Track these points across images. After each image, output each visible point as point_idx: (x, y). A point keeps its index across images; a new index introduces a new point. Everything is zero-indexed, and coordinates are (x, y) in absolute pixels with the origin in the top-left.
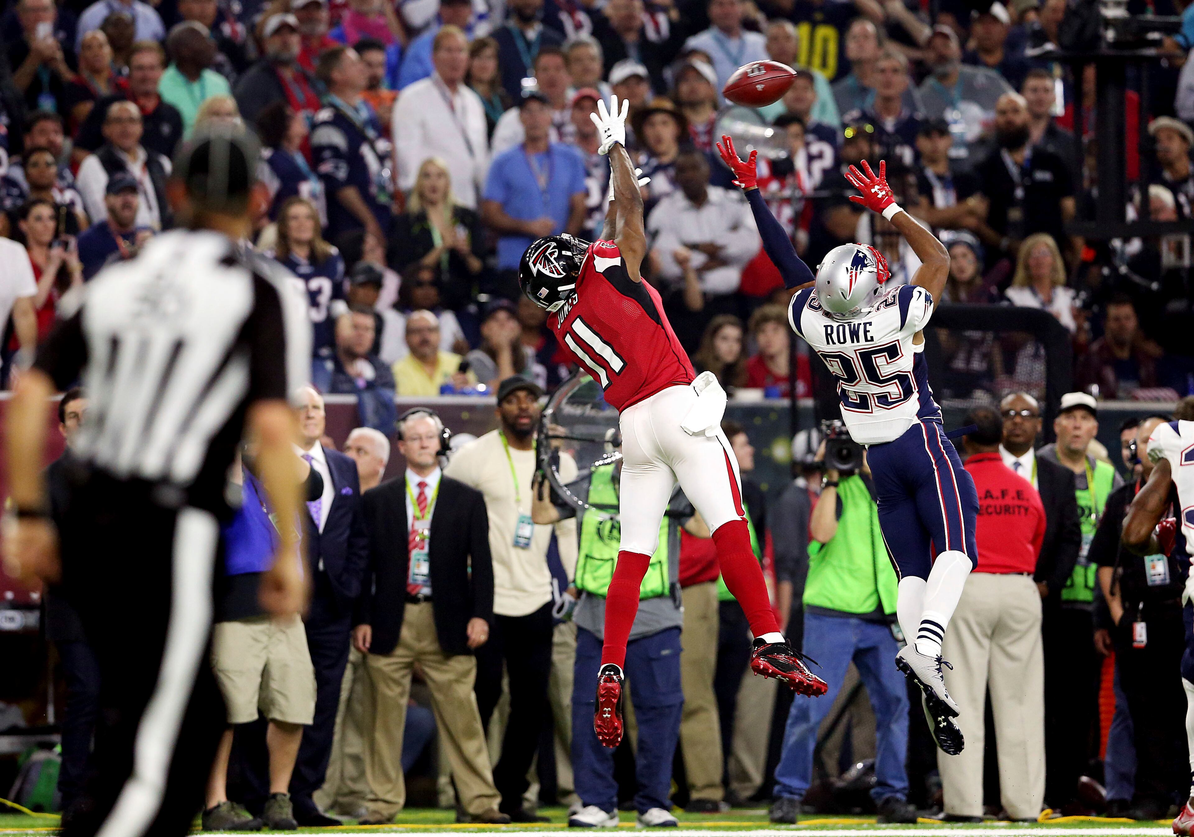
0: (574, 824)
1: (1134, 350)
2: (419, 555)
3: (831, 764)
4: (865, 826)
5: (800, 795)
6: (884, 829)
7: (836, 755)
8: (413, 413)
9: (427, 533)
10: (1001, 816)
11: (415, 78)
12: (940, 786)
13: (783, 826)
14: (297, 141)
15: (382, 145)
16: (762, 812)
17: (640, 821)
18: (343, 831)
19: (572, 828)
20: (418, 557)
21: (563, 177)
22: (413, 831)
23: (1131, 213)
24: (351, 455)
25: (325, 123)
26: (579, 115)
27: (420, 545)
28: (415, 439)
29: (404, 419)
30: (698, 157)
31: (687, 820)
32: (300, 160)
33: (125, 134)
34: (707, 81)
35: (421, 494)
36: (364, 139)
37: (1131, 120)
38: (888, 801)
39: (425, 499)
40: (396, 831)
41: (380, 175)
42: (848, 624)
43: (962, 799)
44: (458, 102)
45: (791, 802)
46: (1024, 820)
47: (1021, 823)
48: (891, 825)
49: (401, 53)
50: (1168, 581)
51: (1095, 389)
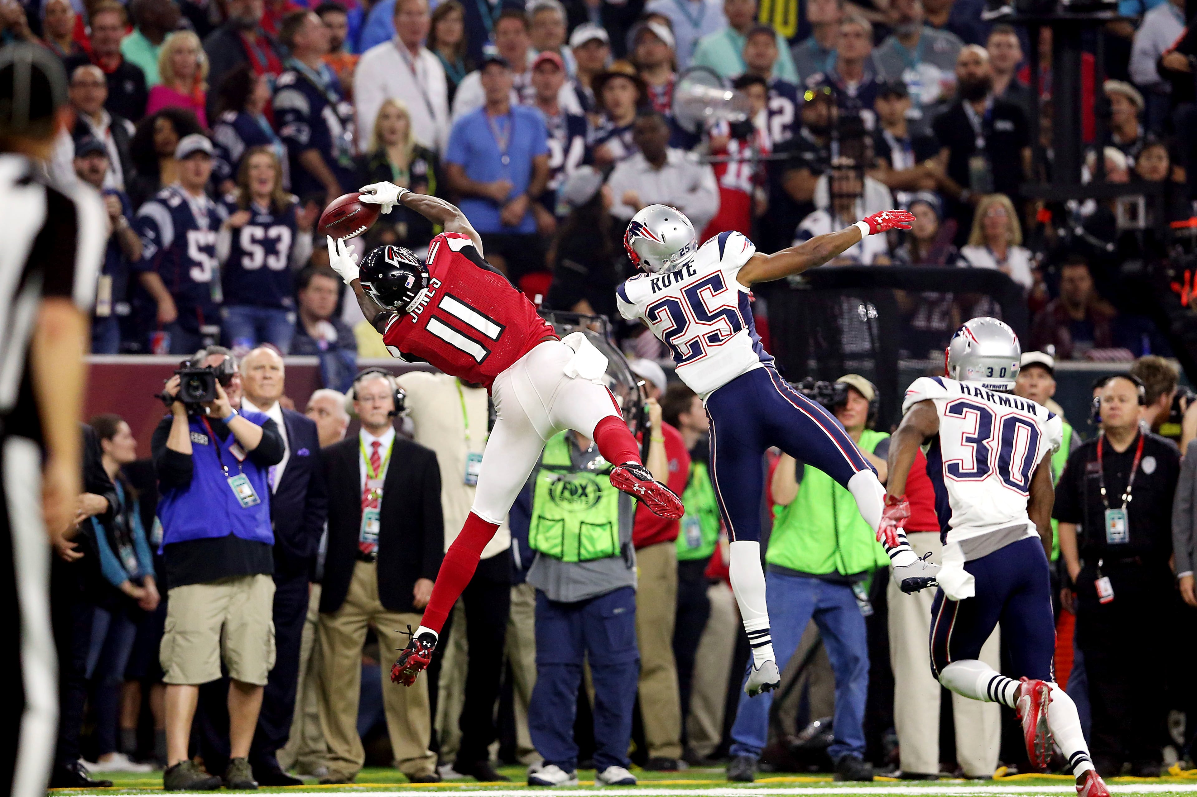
0: (534, 783)
1: (1089, 311)
2: (372, 513)
3: (788, 722)
4: (822, 783)
5: (756, 753)
6: (841, 787)
7: (793, 713)
8: (368, 373)
9: (380, 492)
10: (956, 773)
11: (377, 42)
12: (896, 744)
13: (741, 784)
14: (261, 105)
15: (344, 109)
16: (720, 770)
17: (599, 779)
18: (304, 791)
19: (532, 787)
20: (370, 516)
21: (524, 139)
22: (374, 790)
23: (1086, 176)
24: (312, 416)
25: (287, 87)
26: (539, 78)
27: (374, 505)
28: (368, 399)
29: (359, 379)
30: (656, 119)
31: (646, 779)
32: (264, 123)
33: (89, 99)
34: (665, 44)
35: (375, 453)
36: (326, 102)
37: (1086, 83)
38: (844, 759)
39: (379, 458)
40: (357, 791)
41: (341, 138)
42: (808, 584)
43: (918, 757)
44: (419, 65)
45: (747, 760)
46: (979, 778)
47: (976, 781)
48: (848, 783)
49: (364, 17)
50: (1127, 540)
51: (1051, 349)
